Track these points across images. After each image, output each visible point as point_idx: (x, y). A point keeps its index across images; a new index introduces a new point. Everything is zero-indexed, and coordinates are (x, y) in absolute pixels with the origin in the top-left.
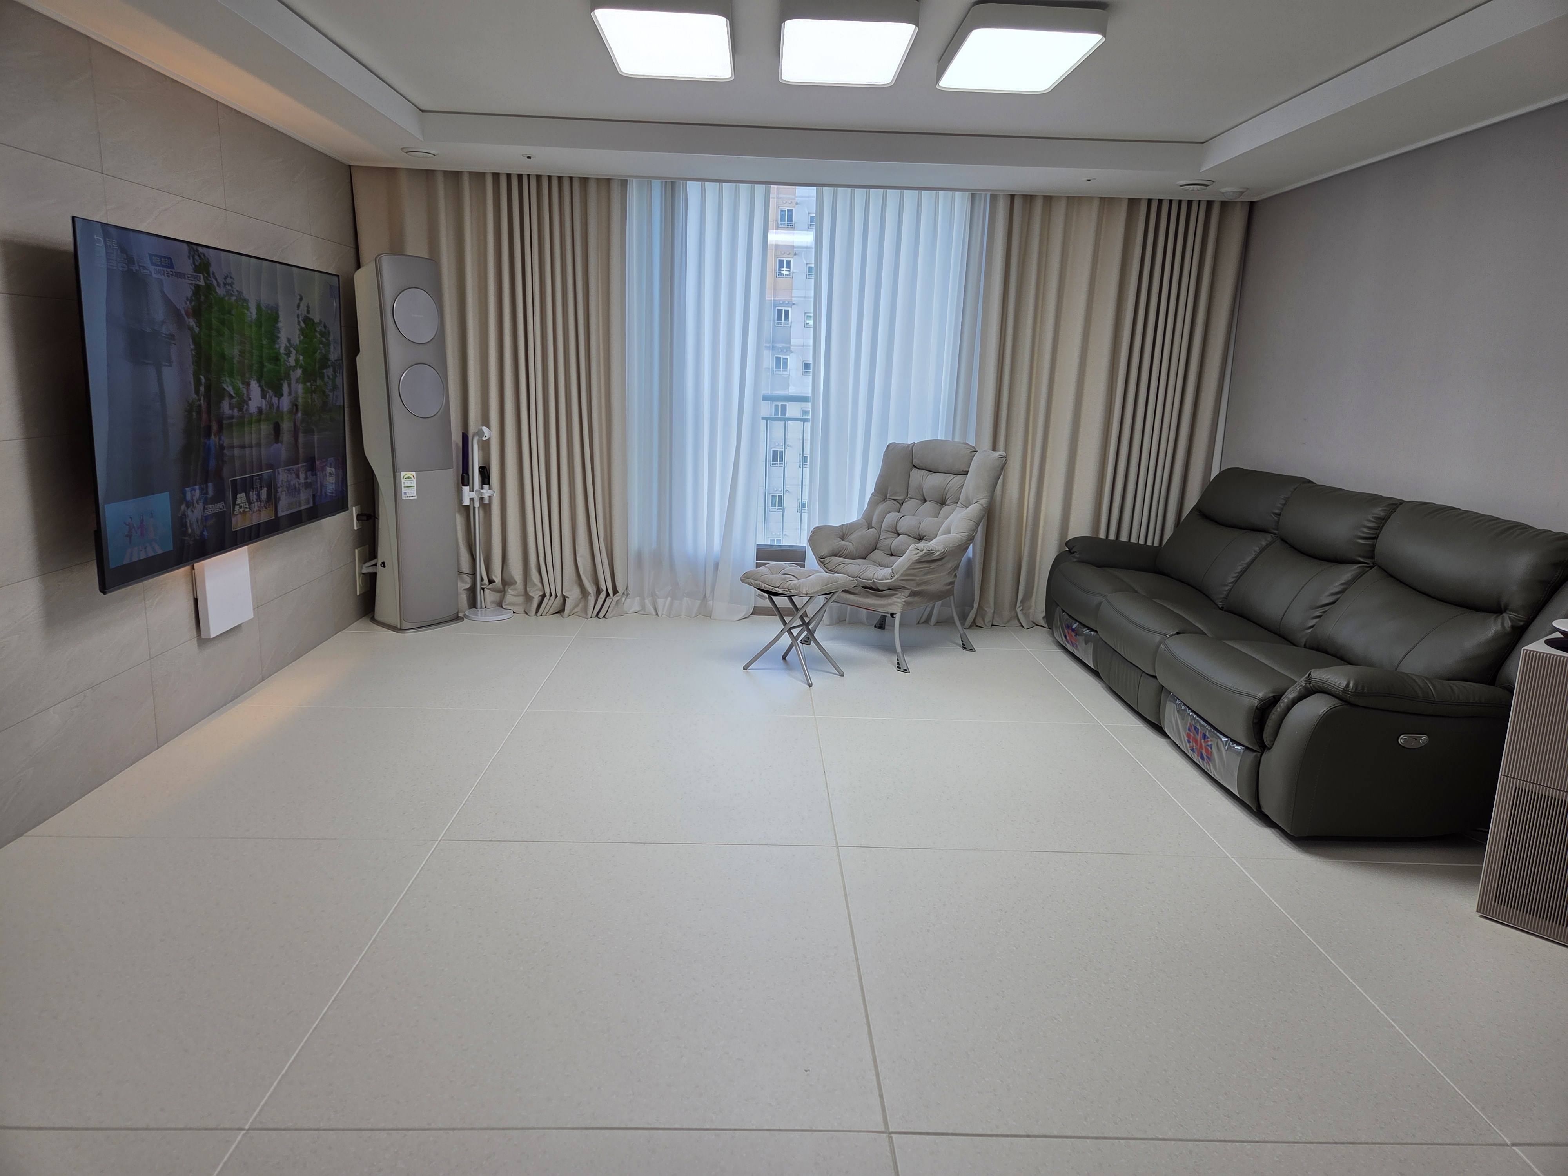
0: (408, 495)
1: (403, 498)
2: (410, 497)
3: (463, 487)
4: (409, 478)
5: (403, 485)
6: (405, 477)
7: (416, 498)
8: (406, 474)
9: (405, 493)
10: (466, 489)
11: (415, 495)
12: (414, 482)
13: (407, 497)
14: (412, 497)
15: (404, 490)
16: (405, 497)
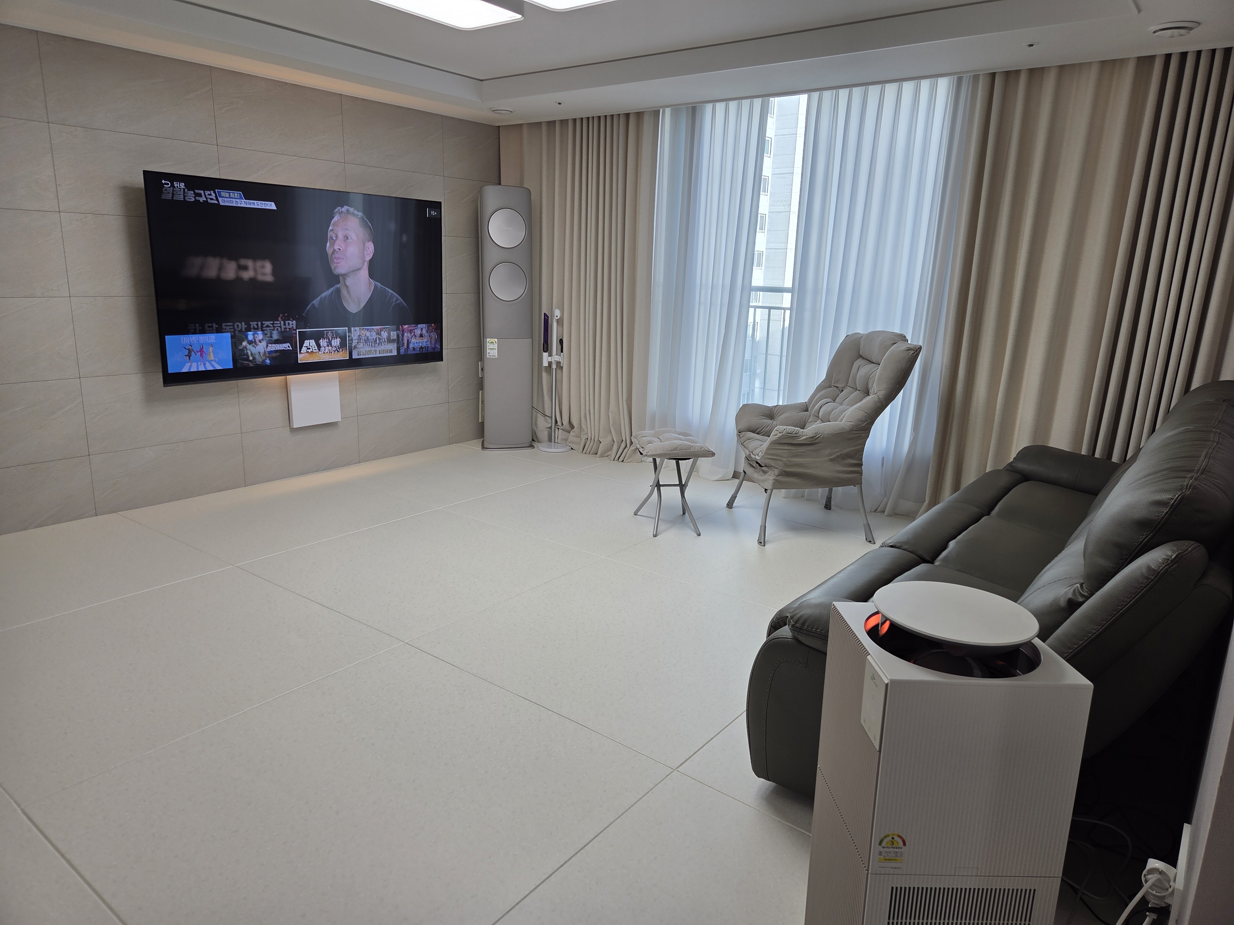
0: (491, 355)
1: (488, 357)
2: (492, 356)
3: (544, 353)
4: (492, 342)
5: (488, 348)
6: (490, 342)
7: (497, 357)
8: (490, 340)
9: (489, 353)
10: (545, 355)
11: (496, 355)
12: (496, 346)
13: (490, 356)
14: (494, 356)
15: (488, 351)
16: (489, 356)
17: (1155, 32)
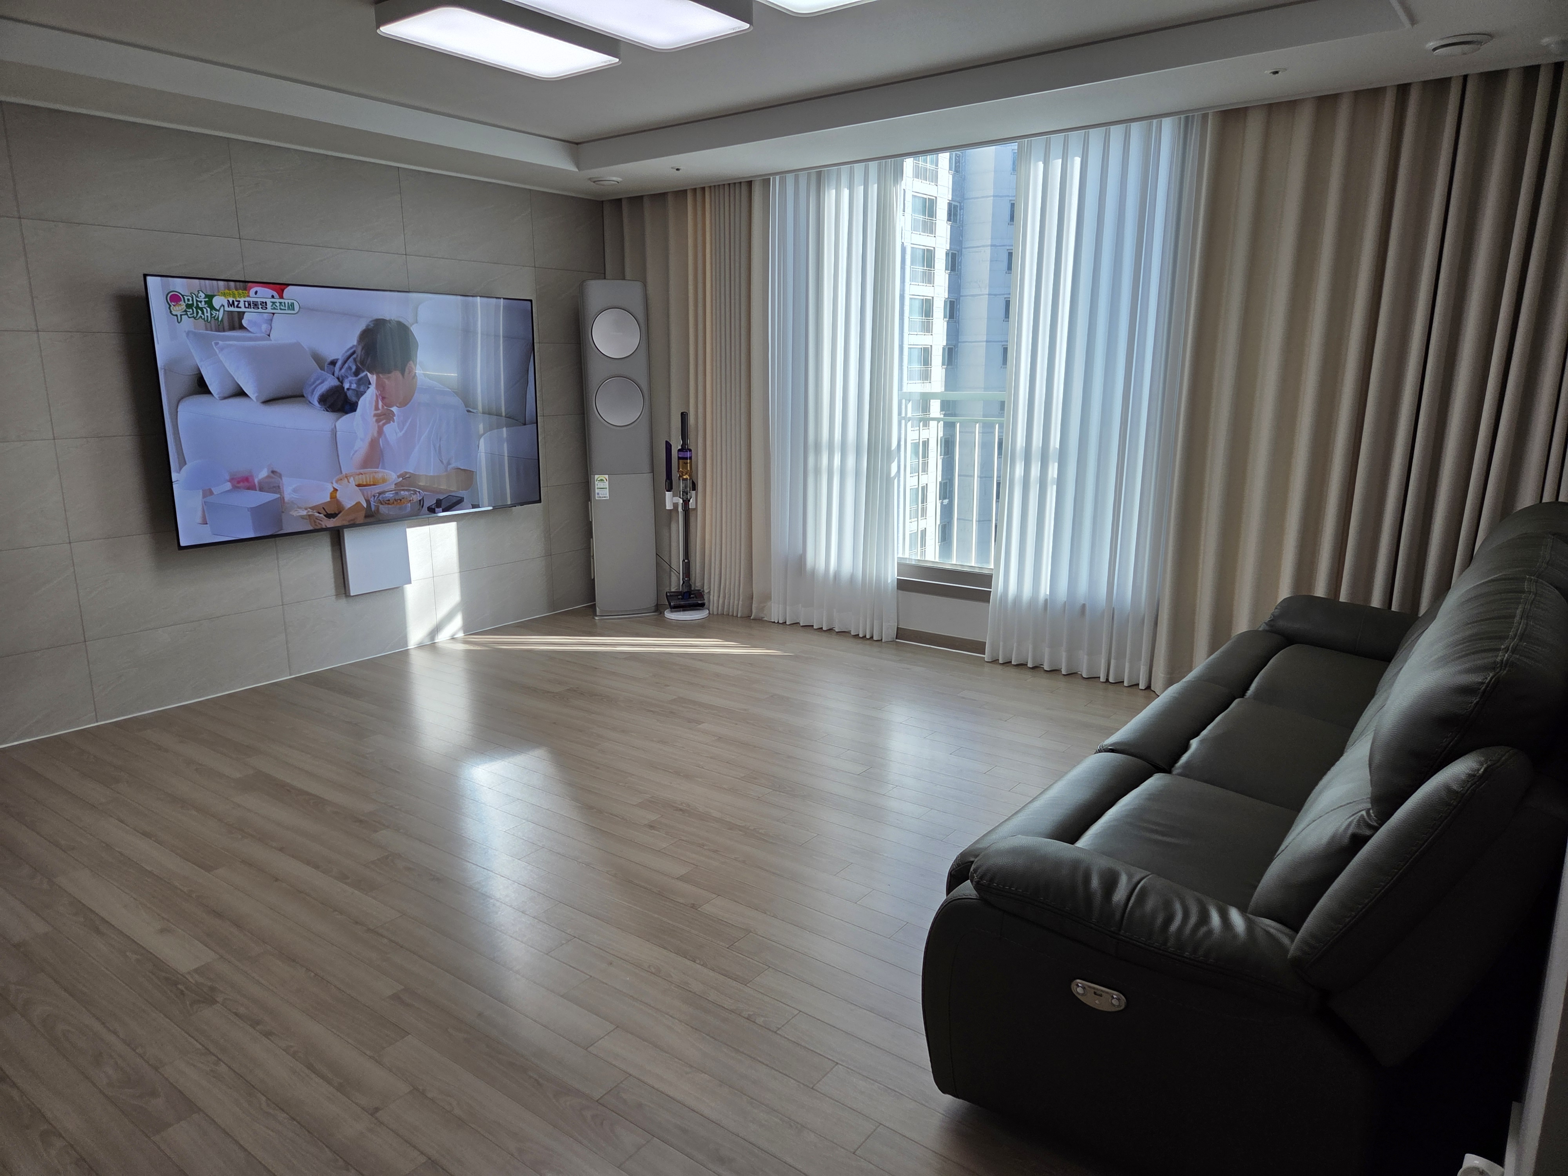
0: (601, 496)
1: (597, 498)
3: (666, 492)
4: (602, 480)
5: (596, 487)
8: (599, 477)
9: (598, 494)
10: (669, 494)
11: (608, 495)
12: (606, 485)
14: (605, 497)
15: (597, 491)
17: (1435, 49)
